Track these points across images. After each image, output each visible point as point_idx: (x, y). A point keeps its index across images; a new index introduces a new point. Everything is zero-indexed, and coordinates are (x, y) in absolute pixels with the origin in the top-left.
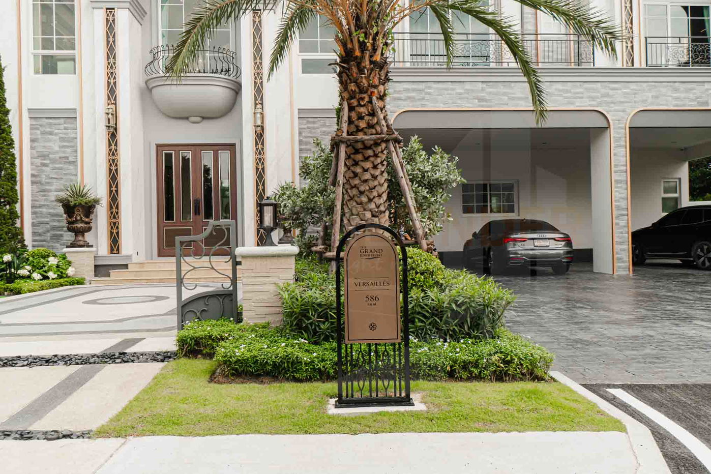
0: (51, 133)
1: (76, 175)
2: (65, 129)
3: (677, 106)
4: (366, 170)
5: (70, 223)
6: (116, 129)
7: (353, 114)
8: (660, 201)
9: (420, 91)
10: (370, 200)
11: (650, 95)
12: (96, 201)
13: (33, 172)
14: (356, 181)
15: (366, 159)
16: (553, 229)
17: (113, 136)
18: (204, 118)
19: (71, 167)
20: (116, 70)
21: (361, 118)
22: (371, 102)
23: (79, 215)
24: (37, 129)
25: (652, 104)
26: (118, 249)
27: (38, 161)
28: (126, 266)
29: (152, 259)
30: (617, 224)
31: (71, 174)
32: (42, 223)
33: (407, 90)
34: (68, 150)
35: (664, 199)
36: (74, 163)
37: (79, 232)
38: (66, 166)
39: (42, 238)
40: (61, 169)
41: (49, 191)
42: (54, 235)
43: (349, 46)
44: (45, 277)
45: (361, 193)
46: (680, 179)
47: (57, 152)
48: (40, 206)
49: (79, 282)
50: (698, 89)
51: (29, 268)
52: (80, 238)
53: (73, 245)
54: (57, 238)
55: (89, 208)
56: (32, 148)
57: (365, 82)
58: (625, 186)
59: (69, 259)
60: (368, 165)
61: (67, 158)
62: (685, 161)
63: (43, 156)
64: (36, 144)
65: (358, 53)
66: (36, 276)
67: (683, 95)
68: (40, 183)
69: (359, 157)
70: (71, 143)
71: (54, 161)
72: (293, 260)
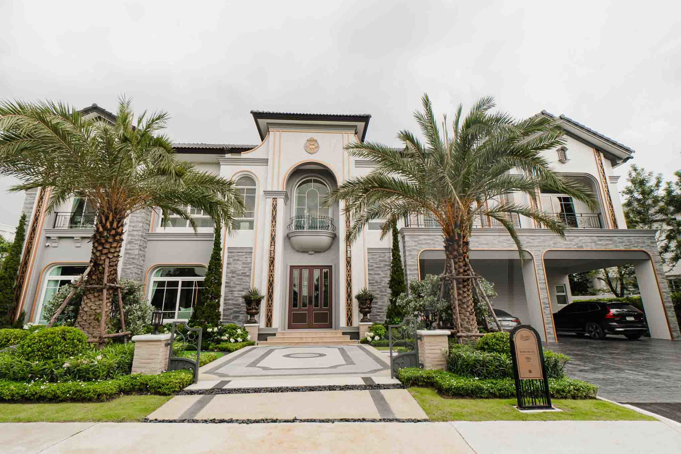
0: (238, 260)
1: (250, 283)
2: (246, 258)
4: (464, 292)
5: (248, 309)
6: (274, 259)
7: (457, 266)
8: (556, 298)
9: (433, 240)
10: (468, 307)
11: (552, 242)
12: (263, 297)
13: (227, 281)
14: (461, 297)
15: (464, 287)
17: (272, 262)
18: (316, 252)
19: (247, 278)
20: (276, 228)
21: (460, 267)
22: (464, 260)
23: (253, 305)
24: (231, 258)
25: (554, 247)
26: (271, 325)
27: (230, 275)
28: (274, 335)
29: (285, 330)
30: (545, 312)
31: (247, 282)
32: (229, 309)
33: (425, 239)
34: (247, 269)
35: (557, 296)
36: (249, 276)
37: (252, 315)
38: (244, 278)
39: (228, 318)
40: (241, 279)
41: (235, 291)
42: (236, 316)
43: (452, 234)
44: (236, 341)
45: (464, 303)
46: (564, 285)
47: (240, 270)
48: (229, 300)
49: (253, 344)
50: (576, 240)
51: (227, 335)
52: (253, 318)
53: (249, 322)
54: (236, 318)
55: (258, 302)
56: (227, 268)
57: (461, 251)
58: (546, 291)
59: (247, 330)
60: (466, 290)
61: (246, 273)
62: (566, 274)
63: (233, 272)
64: (230, 266)
65: (457, 238)
66: (232, 340)
67: (569, 242)
68: (230, 287)
69: (461, 286)
70: (248, 265)
71: (238, 275)
72: (446, 339)
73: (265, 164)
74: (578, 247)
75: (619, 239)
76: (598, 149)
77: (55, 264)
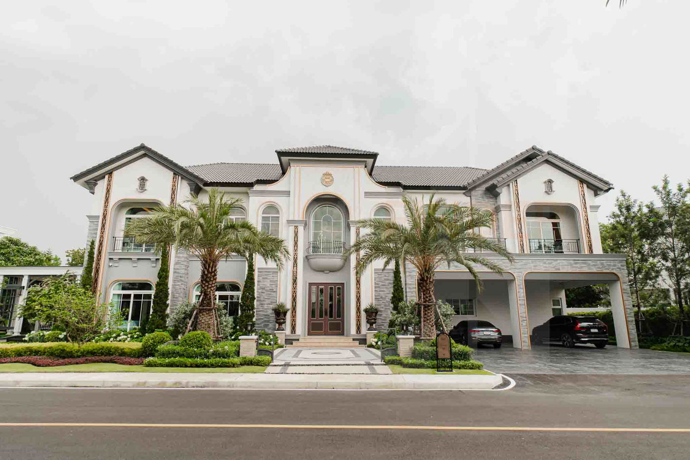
0: (266, 278)
1: (277, 297)
2: (273, 276)
3: (545, 270)
4: (429, 313)
5: (277, 320)
6: (296, 278)
7: (425, 296)
8: (551, 310)
10: (430, 322)
11: (532, 265)
12: (289, 310)
13: (258, 296)
14: (426, 316)
15: (429, 310)
16: (492, 326)
17: (295, 281)
18: (330, 271)
19: (274, 294)
20: (298, 252)
21: (427, 297)
22: (430, 293)
23: (282, 316)
24: (261, 276)
25: (534, 269)
26: (295, 332)
27: (260, 291)
28: (298, 340)
29: (305, 336)
30: (522, 324)
31: (274, 297)
32: (260, 319)
34: (274, 286)
35: (553, 309)
36: (276, 292)
37: (280, 324)
38: (272, 293)
39: (260, 326)
40: (269, 294)
41: (264, 304)
42: (266, 325)
43: (423, 276)
44: (270, 344)
45: (428, 320)
46: (561, 299)
47: (268, 287)
48: (260, 311)
49: (282, 347)
50: (554, 263)
51: (263, 340)
52: (281, 327)
53: (278, 330)
54: (266, 326)
55: (285, 313)
56: (258, 285)
57: (428, 287)
58: (524, 307)
59: (277, 336)
60: (429, 311)
61: (273, 289)
62: (563, 289)
63: (263, 289)
64: (260, 283)
65: (425, 279)
66: (267, 343)
67: (547, 266)
68: (260, 301)
69: (427, 309)
70: (275, 283)
71: (267, 291)
72: (413, 340)
73: (288, 195)
74: (556, 269)
75: (592, 262)
76: (582, 181)
77: (118, 281)
